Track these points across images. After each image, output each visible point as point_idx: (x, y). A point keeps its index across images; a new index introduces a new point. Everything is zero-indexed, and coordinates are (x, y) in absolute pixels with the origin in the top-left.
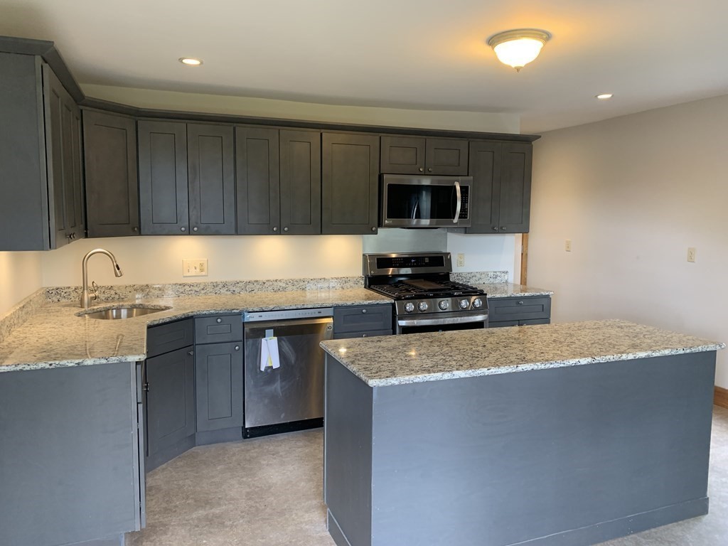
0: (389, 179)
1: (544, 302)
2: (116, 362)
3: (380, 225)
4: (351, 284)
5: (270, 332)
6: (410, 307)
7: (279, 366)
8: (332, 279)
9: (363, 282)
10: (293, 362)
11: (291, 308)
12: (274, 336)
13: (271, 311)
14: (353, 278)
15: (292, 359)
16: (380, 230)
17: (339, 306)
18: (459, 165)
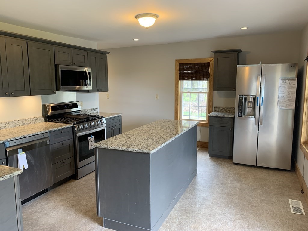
0: (61, 67)
1: (119, 118)
2: (8, 178)
3: (58, 89)
4: (38, 120)
5: (20, 151)
6: (81, 126)
7: (28, 167)
8: (29, 119)
9: (44, 119)
10: (33, 164)
11: (30, 135)
12: (23, 152)
13: (20, 139)
14: (39, 117)
15: (33, 162)
16: (57, 92)
17: (52, 131)
18: (85, 62)
